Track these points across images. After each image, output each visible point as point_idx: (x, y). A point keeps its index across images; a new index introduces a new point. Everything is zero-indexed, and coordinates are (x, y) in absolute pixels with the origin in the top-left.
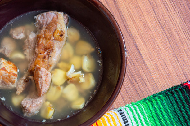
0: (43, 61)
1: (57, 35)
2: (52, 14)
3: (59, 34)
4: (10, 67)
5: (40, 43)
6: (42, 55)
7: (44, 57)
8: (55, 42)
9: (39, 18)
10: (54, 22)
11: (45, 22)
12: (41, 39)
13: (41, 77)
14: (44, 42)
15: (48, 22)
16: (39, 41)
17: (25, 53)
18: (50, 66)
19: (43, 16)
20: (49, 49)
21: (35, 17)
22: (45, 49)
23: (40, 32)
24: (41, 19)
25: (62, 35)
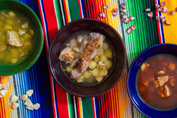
0: (87, 56)
1: (97, 46)
2: (98, 35)
3: (98, 46)
4: (71, 54)
5: (88, 47)
6: (87, 53)
7: (88, 55)
8: (95, 49)
9: (91, 35)
10: (97, 40)
11: (93, 38)
12: (89, 46)
13: (83, 65)
14: (90, 47)
15: (95, 39)
16: (88, 46)
17: (80, 49)
18: (90, 59)
19: (93, 34)
20: (91, 51)
21: (90, 33)
22: (90, 51)
23: (90, 42)
24: (92, 35)
25: (99, 47)
